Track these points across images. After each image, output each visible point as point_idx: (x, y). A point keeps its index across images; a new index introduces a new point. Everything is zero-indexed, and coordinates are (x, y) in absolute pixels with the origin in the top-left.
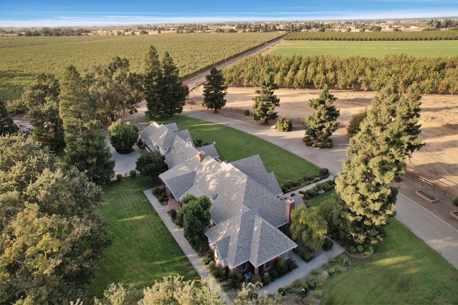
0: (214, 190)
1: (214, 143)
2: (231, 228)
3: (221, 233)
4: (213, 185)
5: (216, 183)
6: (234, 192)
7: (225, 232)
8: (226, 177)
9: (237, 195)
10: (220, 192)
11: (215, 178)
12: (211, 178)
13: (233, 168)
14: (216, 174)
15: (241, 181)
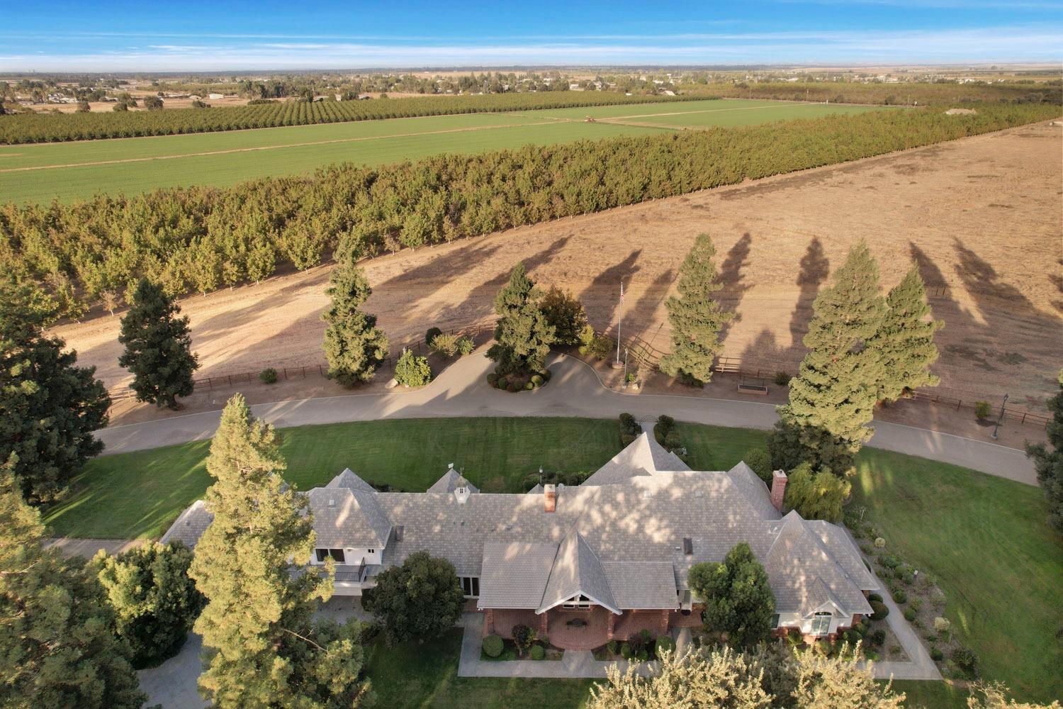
0: (673, 537)
1: (451, 466)
2: (808, 563)
3: (797, 585)
4: (659, 529)
5: (665, 522)
6: (722, 512)
7: (803, 578)
8: (676, 500)
9: (735, 514)
10: (690, 532)
11: (650, 516)
12: (638, 522)
13: (675, 476)
14: (643, 506)
15: (720, 487)
